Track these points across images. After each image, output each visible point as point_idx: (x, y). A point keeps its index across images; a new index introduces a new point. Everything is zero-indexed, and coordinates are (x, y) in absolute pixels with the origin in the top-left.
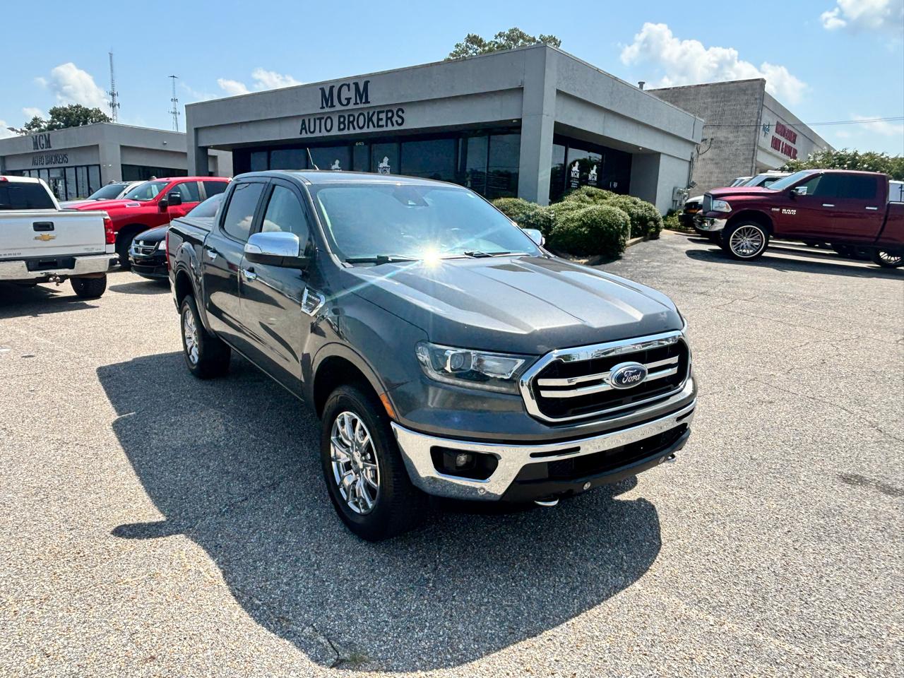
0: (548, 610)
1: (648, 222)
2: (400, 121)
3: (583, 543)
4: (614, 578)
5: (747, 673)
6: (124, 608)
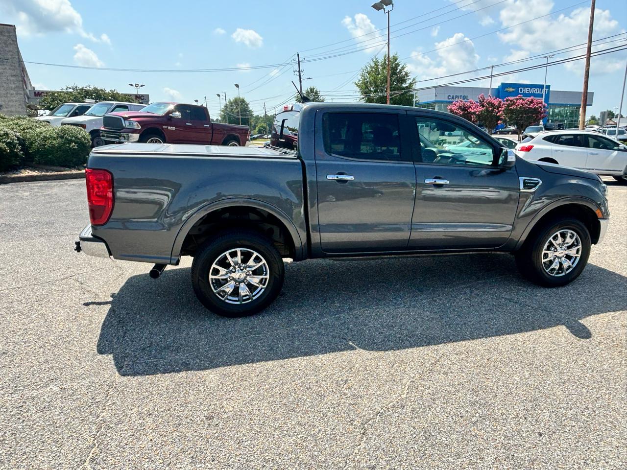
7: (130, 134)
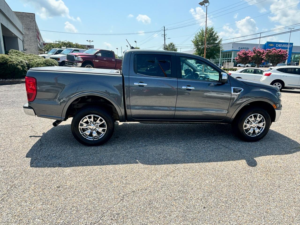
7: (78, 63)
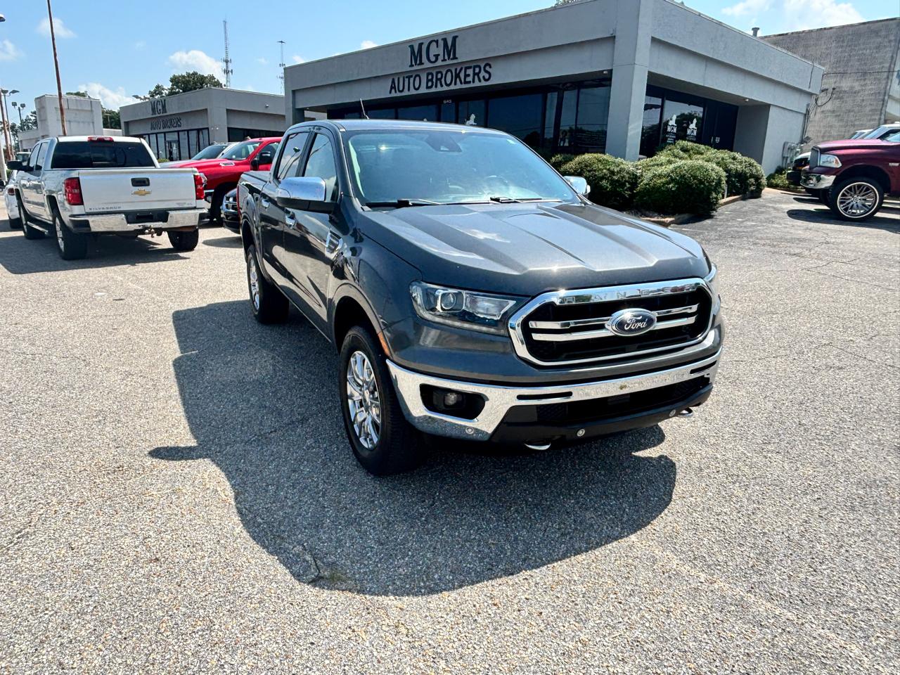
0: (532, 551)
1: (747, 179)
2: (487, 76)
3: (588, 493)
4: (610, 528)
5: (725, 632)
6: (144, 516)
7: (822, 176)
